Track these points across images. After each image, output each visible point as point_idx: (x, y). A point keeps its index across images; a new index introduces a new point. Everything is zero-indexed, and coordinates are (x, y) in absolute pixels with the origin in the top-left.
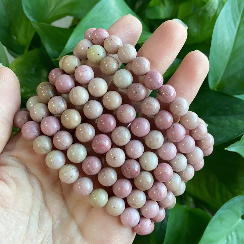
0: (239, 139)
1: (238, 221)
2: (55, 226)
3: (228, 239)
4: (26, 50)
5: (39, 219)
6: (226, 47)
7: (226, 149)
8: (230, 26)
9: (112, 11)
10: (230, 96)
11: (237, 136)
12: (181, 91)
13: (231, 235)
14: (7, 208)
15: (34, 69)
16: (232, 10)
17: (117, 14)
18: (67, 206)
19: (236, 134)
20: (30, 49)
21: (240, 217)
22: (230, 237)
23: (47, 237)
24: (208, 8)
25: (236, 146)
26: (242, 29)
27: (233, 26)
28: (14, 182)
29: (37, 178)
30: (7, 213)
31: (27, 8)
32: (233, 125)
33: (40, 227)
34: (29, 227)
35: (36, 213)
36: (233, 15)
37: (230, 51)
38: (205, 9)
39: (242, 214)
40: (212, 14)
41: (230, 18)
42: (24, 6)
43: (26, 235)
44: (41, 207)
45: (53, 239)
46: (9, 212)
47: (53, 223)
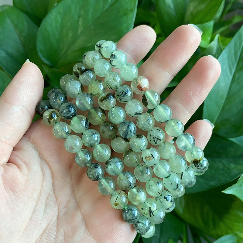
0: (235, 182)
2: (61, 214)
7: (223, 192)
8: (226, 73)
11: (228, 181)
12: (191, 93)
14: (16, 192)
18: (75, 195)
23: (51, 224)
25: (233, 188)
26: (237, 76)
28: (26, 167)
29: (49, 165)
30: (15, 197)
31: (41, 51)
32: (226, 169)
33: (45, 213)
34: (34, 213)
35: (43, 200)
36: (229, 63)
42: (38, 49)
43: (30, 220)
44: (49, 195)
45: (57, 227)
46: (17, 197)
47: (58, 211)
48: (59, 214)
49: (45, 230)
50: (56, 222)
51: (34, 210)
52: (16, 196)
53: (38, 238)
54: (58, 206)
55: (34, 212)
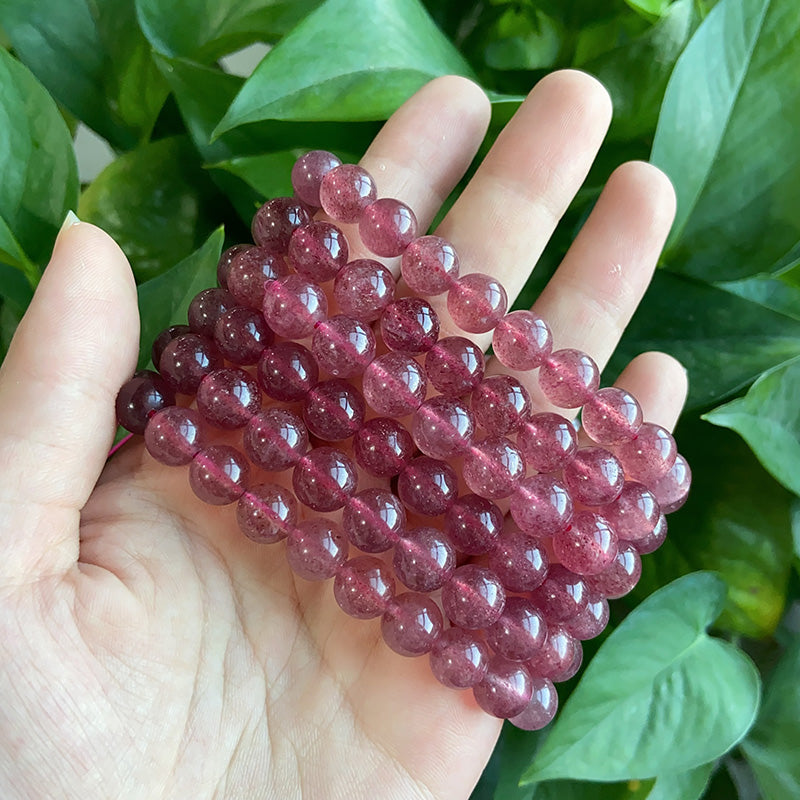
1: (693, 641)
3: (657, 693)
4: (145, 140)
5: (225, 676)
6: (702, 143)
7: (703, 417)
8: (717, 81)
9: (376, 20)
10: (702, 285)
11: (713, 397)
13: (669, 681)
14: (129, 656)
15: (159, 193)
16: (726, 34)
17: (391, 29)
19: (712, 393)
20: (157, 135)
21: (703, 629)
22: (664, 688)
24: (658, 40)
27: (725, 81)
28: (145, 572)
30: (129, 671)
31: (149, 15)
32: (705, 367)
36: (727, 51)
37: (711, 155)
38: (650, 39)
39: (709, 622)
40: (668, 58)
41: (718, 59)
42: (139, 11)
43: (187, 729)
44: (229, 641)
45: (270, 734)
46: (135, 669)
47: (266, 685)
48: (268, 693)
49: (236, 751)
50: (266, 719)
51: (193, 697)
52: (130, 667)
53: (221, 779)
54: (264, 669)
55: (194, 703)
